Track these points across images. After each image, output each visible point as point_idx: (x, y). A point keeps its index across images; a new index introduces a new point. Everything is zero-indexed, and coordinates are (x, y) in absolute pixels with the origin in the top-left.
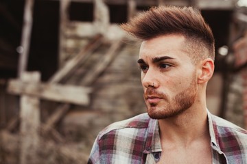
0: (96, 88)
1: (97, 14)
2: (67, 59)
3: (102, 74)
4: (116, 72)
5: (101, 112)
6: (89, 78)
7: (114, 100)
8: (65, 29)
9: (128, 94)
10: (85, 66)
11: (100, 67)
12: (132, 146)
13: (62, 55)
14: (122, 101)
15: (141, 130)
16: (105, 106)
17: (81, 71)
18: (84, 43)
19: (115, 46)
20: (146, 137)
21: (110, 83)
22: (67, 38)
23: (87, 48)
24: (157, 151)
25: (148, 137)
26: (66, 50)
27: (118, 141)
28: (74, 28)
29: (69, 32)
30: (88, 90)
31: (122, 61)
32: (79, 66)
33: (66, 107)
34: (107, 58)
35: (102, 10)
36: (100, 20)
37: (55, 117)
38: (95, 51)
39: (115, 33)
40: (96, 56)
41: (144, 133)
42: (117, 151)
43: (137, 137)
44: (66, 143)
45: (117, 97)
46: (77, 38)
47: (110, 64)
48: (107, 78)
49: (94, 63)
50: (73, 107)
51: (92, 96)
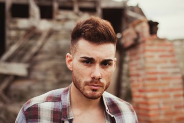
0: (32, 64)
1: (31, 13)
2: (11, 44)
3: (36, 54)
4: (46, 53)
5: (36, 80)
6: (27, 57)
7: (45, 72)
8: (9, 23)
9: (55, 67)
10: (24, 49)
11: (34, 50)
12: (52, 115)
13: (8, 42)
14: (51, 73)
15: (57, 103)
16: (39, 76)
17: (21, 52)
18: (23, 33)
19: (45, 35)
20: (61, 108)
21: (42, 60)
22: (11, 29)
23: (25, 36)
24: (71, 118)
25: (63, 109)
26: (10, 38)
27: (41, 112)
28: (15, 23)
29: (12, 26)
30: (27, 66)
31: (49, 45)
32: (20, 49)
33: (11, 78)
34: (39, 43)
35: (35, 10)
36: (33, 17)
37: (4, 85)
38: (31, 38)
39: (44, 26)
40: (31, 42)
41: (59, 105)
42: (41, 120)
43: (54, 108)
44: (12, 103)
45: (47, 70)
46: (18, 29)
47: (41, 47)
48: (40, 57)
49: (30, 46)
50: (17, 78)
51: (29, 70)
